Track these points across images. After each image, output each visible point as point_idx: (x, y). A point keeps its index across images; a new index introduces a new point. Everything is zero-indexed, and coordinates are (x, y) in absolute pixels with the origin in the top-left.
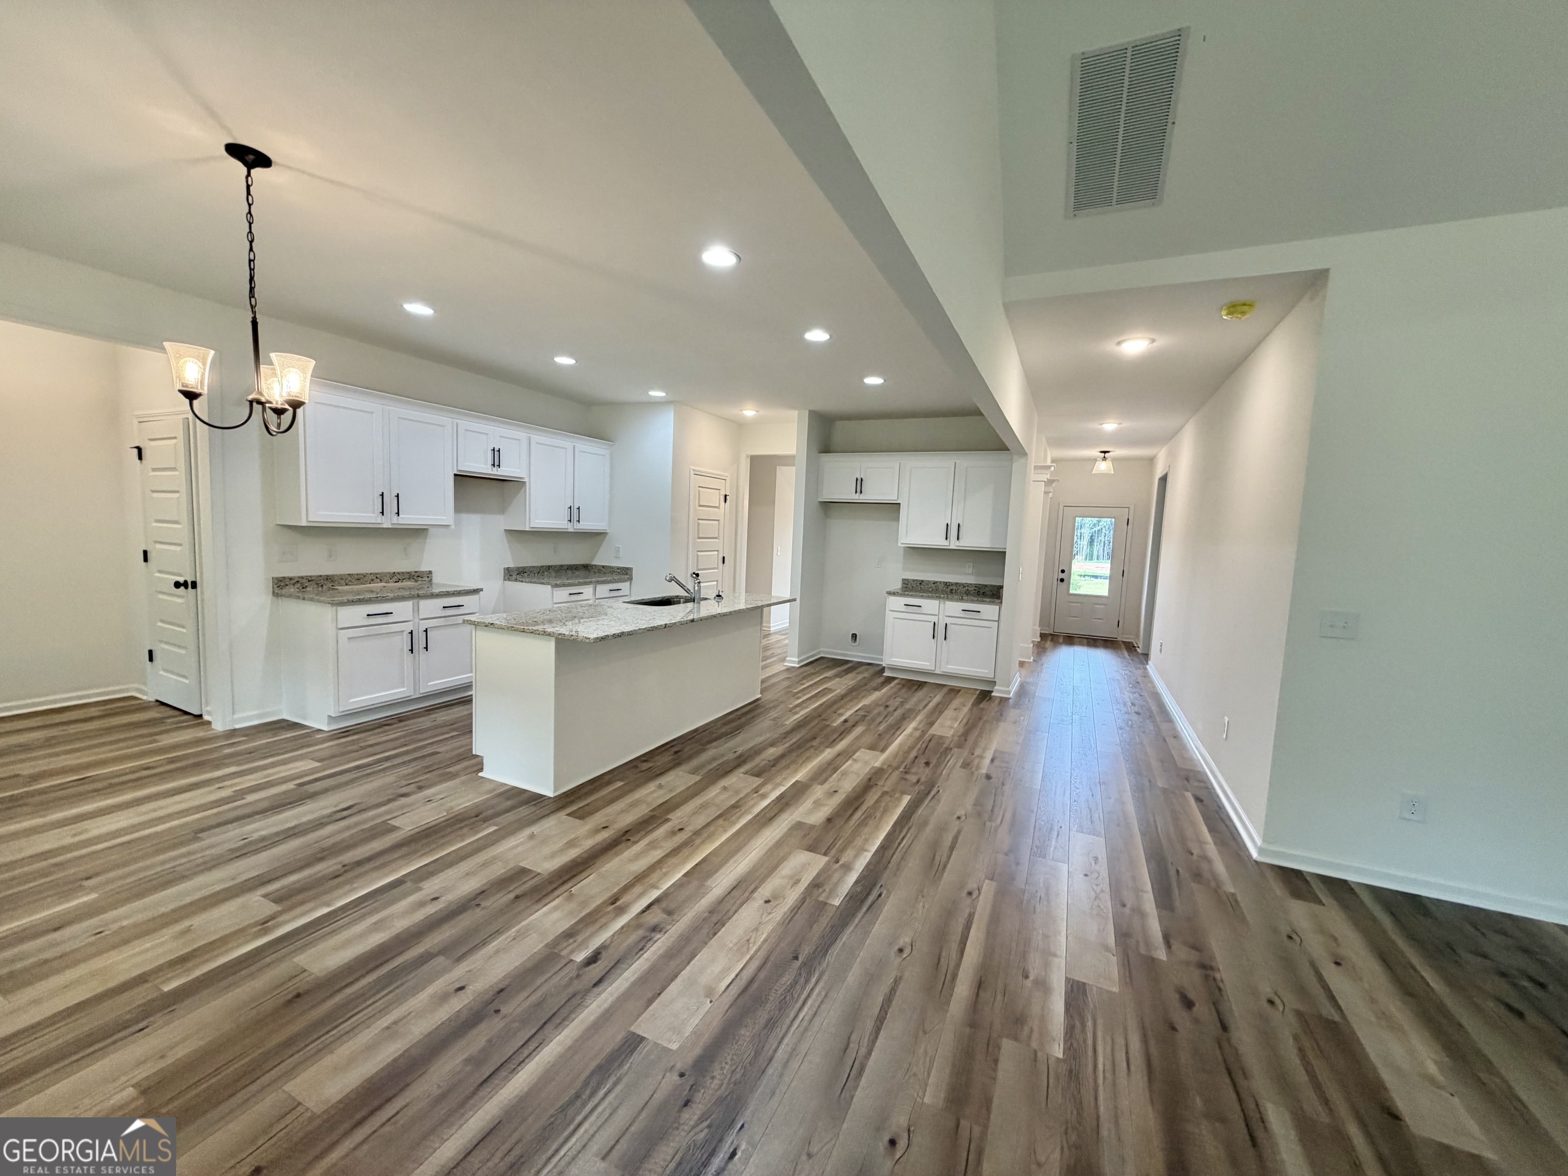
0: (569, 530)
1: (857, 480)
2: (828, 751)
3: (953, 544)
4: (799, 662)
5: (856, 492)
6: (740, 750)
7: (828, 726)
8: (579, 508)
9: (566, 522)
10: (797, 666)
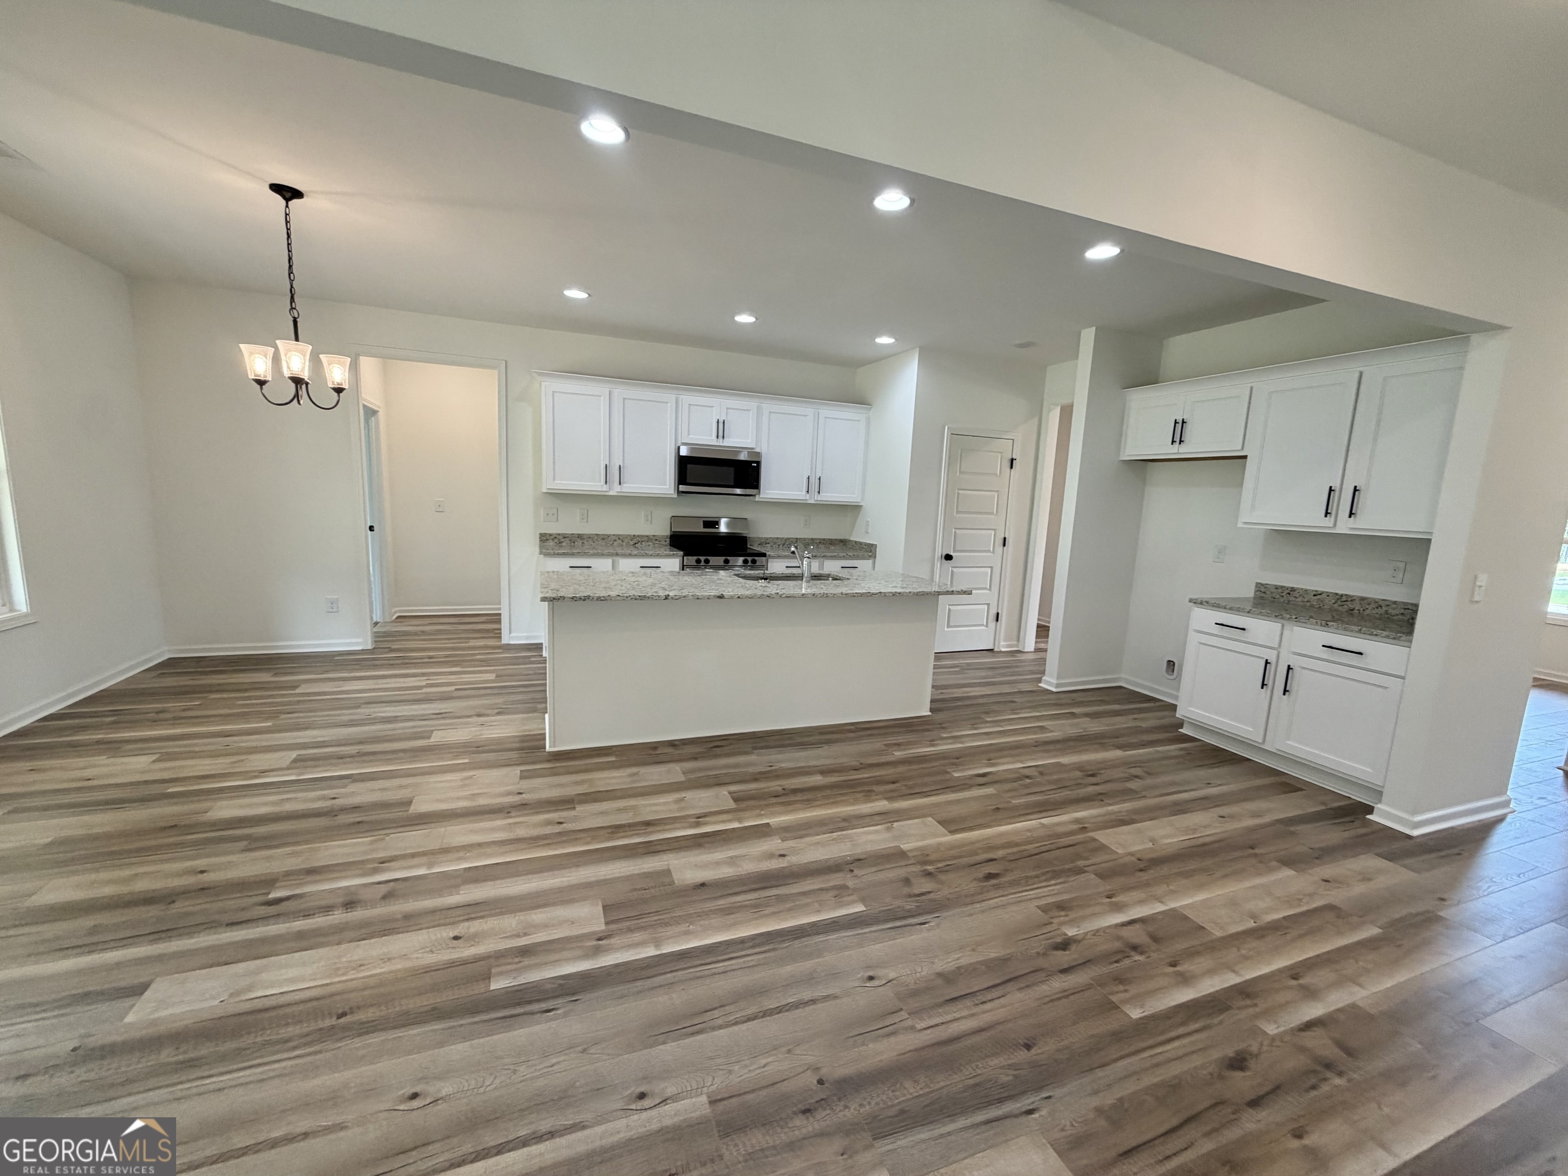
0: (809, 502)
1: (1176, 422)
2: (885, 803)
3: (1344, 526)
4: (1057, 686)
5: (1173, 442)
6: (777, 766)
7: (948, 773)
8: (820, 479)
9: (804, 492)
10: (1054, 690)
